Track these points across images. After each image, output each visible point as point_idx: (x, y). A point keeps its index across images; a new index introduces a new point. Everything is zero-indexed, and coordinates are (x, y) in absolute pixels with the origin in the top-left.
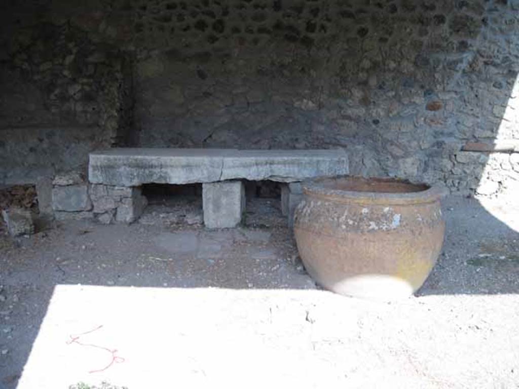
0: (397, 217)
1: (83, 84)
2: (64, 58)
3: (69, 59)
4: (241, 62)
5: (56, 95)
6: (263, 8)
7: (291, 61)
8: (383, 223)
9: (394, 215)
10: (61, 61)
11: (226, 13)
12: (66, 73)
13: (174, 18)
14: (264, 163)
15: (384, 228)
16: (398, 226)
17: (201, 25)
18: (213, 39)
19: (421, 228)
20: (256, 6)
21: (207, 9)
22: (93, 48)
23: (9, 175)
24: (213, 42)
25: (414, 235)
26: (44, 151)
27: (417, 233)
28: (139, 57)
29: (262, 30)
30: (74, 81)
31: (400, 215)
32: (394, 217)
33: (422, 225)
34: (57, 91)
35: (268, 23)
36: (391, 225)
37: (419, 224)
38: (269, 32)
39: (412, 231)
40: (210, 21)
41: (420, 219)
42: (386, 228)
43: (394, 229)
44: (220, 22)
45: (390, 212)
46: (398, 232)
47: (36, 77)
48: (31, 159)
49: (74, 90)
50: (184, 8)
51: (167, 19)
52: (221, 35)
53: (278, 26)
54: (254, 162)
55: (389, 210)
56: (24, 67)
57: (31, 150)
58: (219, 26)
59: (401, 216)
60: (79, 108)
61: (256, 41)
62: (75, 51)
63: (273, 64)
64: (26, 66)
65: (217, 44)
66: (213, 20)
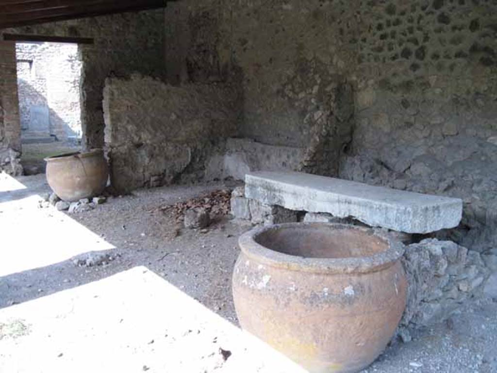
0: (266, 279)
2: (312, 88)
3: (315, 89)
4: (438, 91)
5: (307, 120)
6: (460, 29)
7: (486, 88)
8: (253, 280)
9: (264, 275)
10: (310, 91)
11: (426, 38)
12: (313, 101)
13: (386, 48)
14: (344, 201)
15: (251, 286)
16: (263, 288)
17: (406, 54)
18: (415, 67)
19: (289, 300)
20: (454, 28)
21: (411, 36)
22: (330, 79)
24: (414, 71)
25: (278, 304)
27: (282, 303)
28: (359, 86)
29: (459, 55)
30: (318, 108)
31: (270, 276)
32: (264, 277)
33: (292, 295)
34: (307, 117)
35: (465, 46)
36: (258, 285)
37: (289, 293)
38: (465, 56)
39: (277, 299)
40: (413, 48)
41: (292, 289)
42: (253, 287)
43: (259, 290)
44: (422, 49)
45: (262, 271)
46: (261, 295)
47: (297, 104)
49: (317, 116)
50: (393, 37)
51: (380, 49)
52: (422, 62)
53: (474, 49)
54: (337, 198)
55: (262, 269)
58: (421, 53)
59: (270, 279)
61: (452, 68)
62: (319, 82)
63: (468, 93)
65: (418, 72)
66: (416, 47)
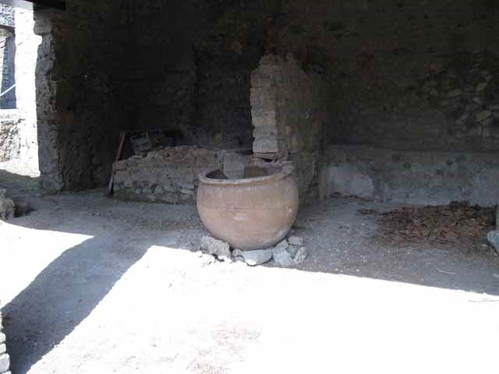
1: (493, 111)
2: (476, 85)
3: (481, 87)
5: (462, 121)
10: (472, 88)
12: (476, 100)
23: (411, 195)
26: (451, 175)
30: (484, 108)
34: (464, 117)
47: (444, 103)
48: (437, 181)
49: (483, 116)
56: (431, 93)
57: (439, 172)
60: (486, 133)
62: (488, 78)
64: (434, 92)
